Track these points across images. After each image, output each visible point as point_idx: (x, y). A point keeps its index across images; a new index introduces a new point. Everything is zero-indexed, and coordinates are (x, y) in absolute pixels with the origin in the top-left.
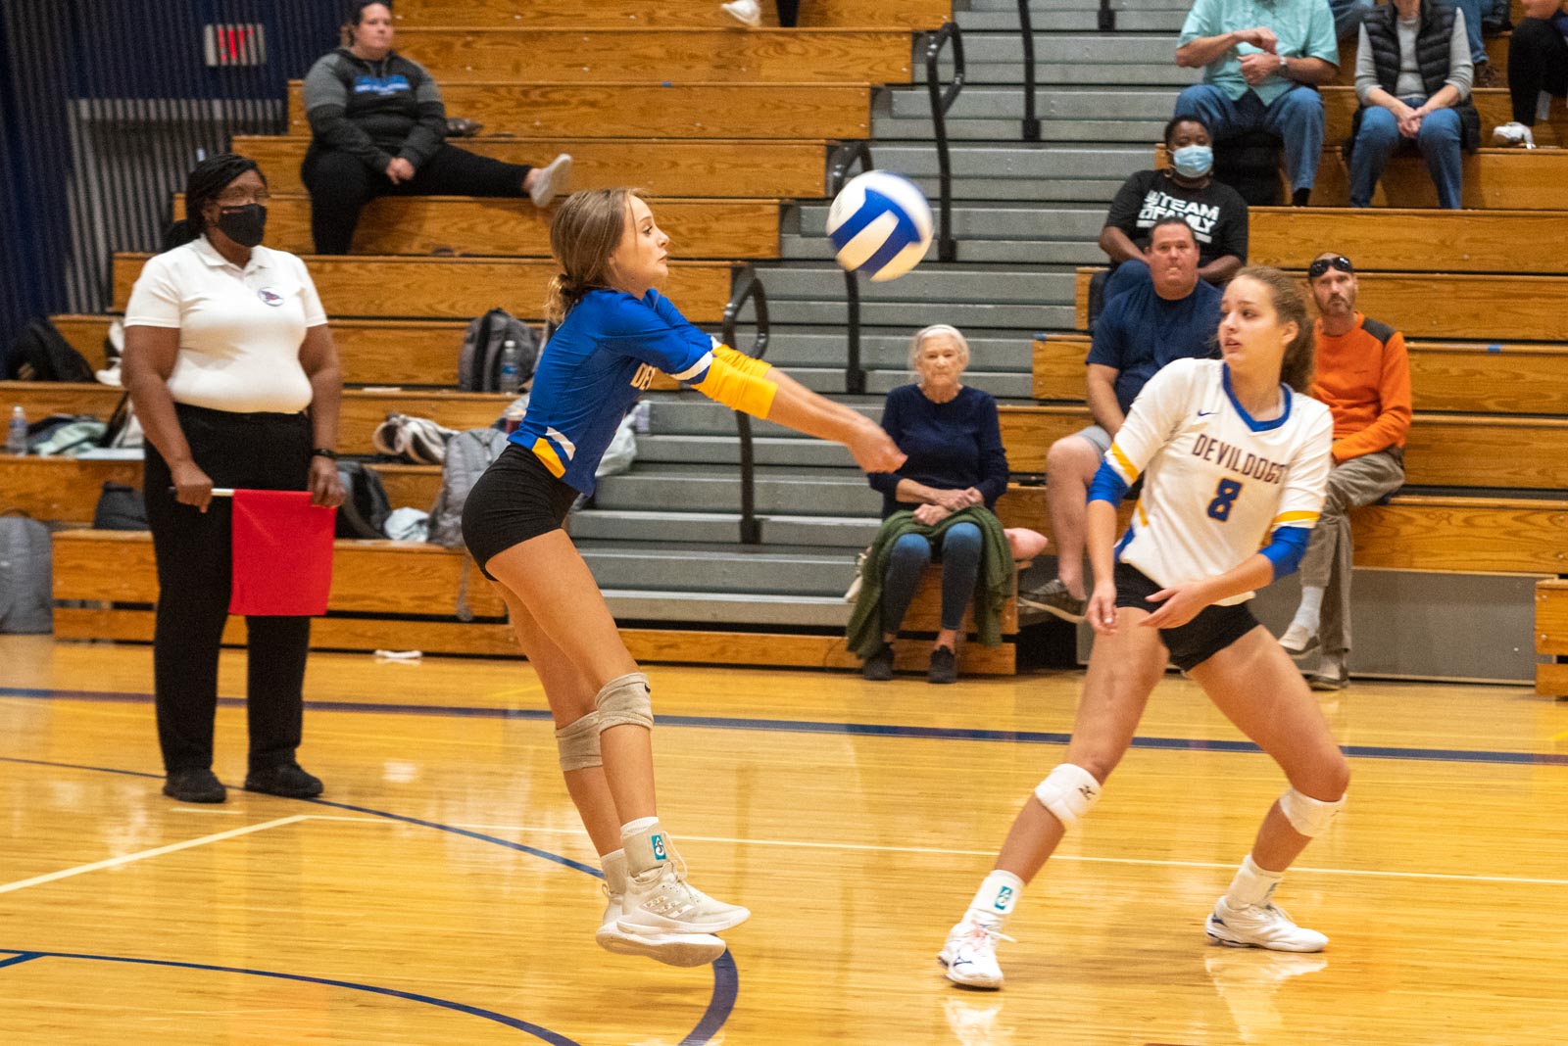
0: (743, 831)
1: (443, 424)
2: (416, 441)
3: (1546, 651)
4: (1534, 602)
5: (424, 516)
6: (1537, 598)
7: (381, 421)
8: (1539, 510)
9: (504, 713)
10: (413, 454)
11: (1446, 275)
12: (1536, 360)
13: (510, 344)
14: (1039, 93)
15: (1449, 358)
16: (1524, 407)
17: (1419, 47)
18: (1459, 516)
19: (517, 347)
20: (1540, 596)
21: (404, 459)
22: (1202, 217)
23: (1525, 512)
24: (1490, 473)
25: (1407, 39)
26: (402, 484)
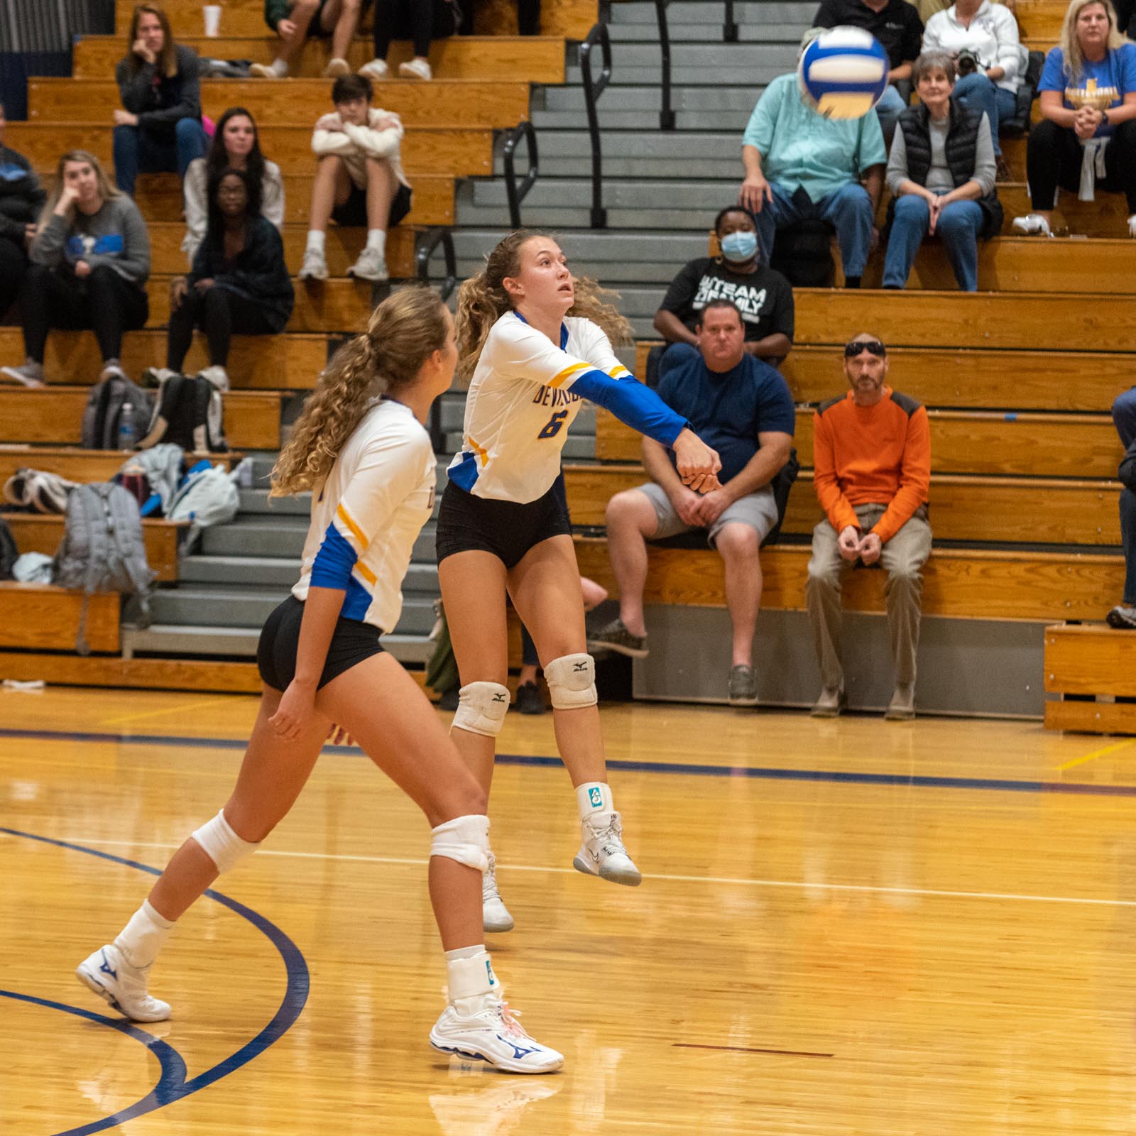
0: (331, 846)
1: (68, 478)
2: (42, 494)
3: (1055, 690)
4: (1043, 643)
5: (47, 560)
6: (1046, 642)
7: (9, 475)
8: (1050, 563)
9: (118, 738)
10: (39, 505)
11: (968, 351)
12: (1050, 428)
13: (127, 406)
14: (605, 185)
15: (972, 426)
16: (1038, 469)
17: (948, 147)
18: (976, 568)
19: (134, 409)
20: (1049, 640)
21: (31, 509)
22: (750, 300)
23: (1038, 564)
24: (1006, 529)
25: (938, 140)
26: (30, 531)
